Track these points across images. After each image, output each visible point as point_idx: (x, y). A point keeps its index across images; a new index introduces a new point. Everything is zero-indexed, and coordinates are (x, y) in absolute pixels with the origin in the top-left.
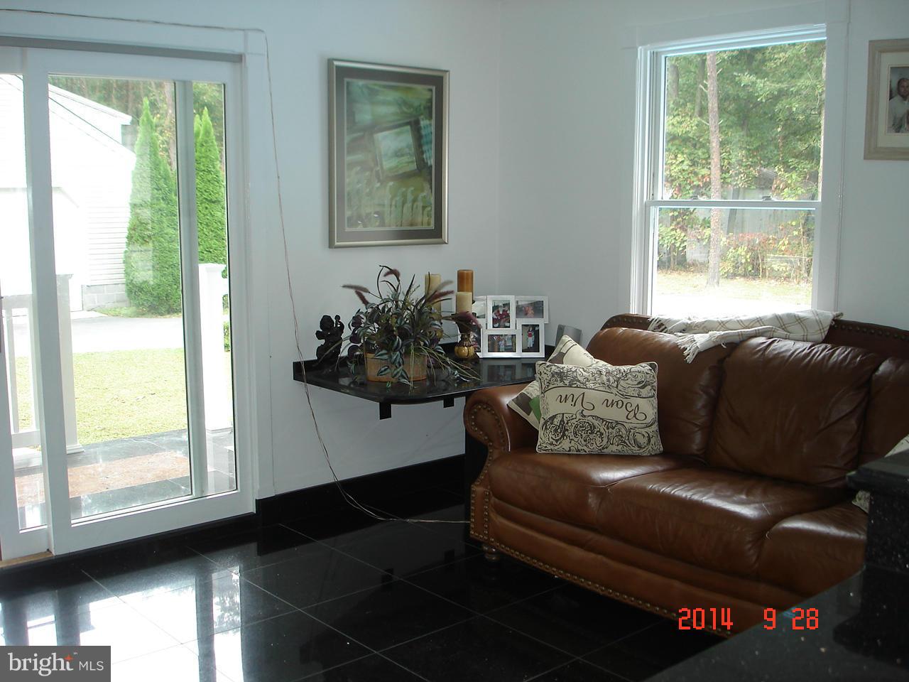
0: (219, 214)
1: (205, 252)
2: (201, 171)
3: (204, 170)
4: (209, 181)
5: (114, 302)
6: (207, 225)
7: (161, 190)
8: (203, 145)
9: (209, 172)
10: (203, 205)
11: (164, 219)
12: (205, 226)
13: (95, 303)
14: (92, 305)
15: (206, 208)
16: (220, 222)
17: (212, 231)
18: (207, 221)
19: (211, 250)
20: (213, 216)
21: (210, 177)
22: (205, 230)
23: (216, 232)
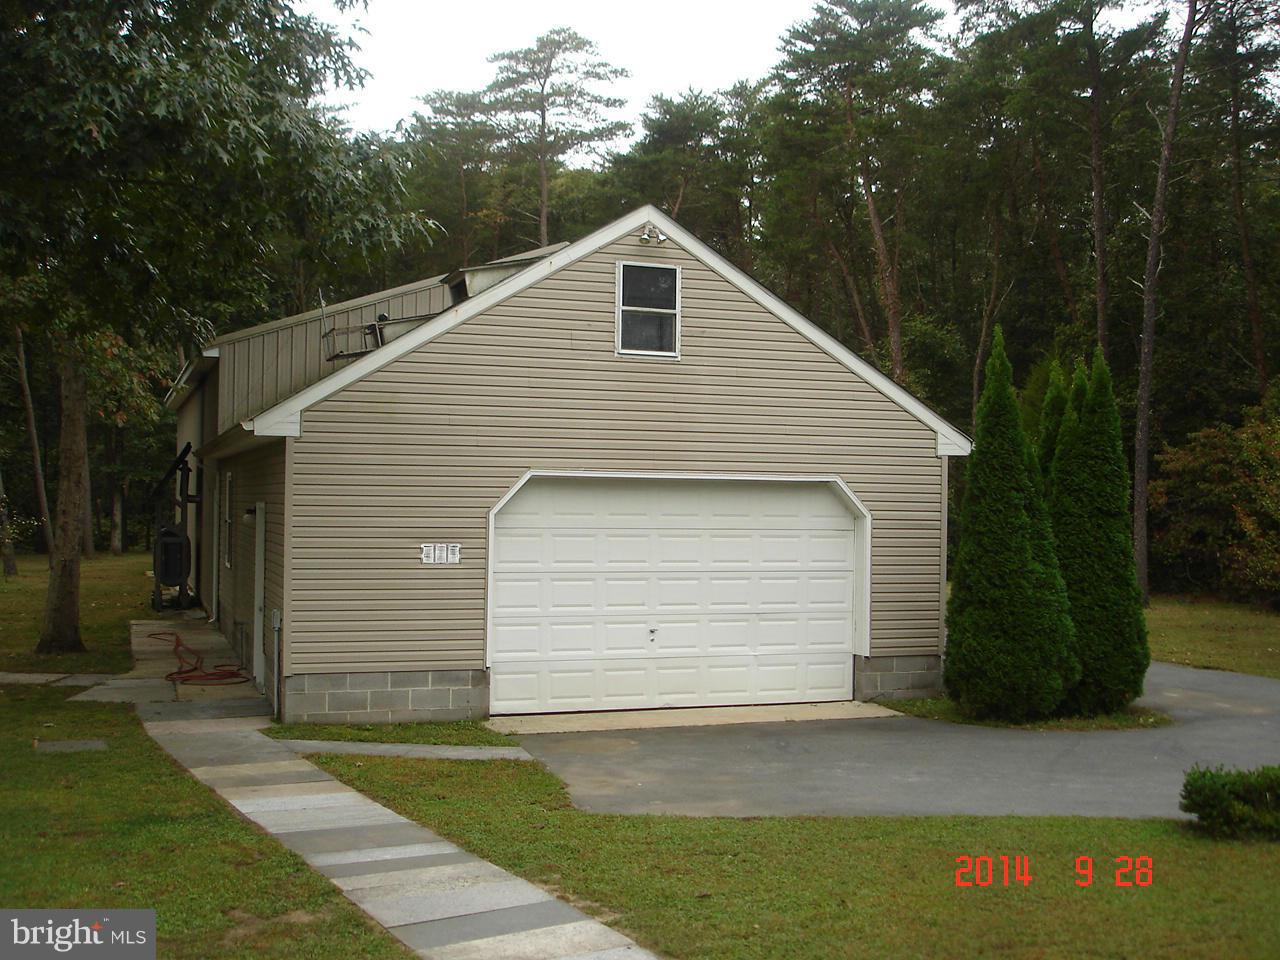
0: (1122, 536)
1: (1096, 608)
2: (1092, 459)
3: (1096, 457)
4: (1105, 476)
5: (908, 689)
6: (1100, 558)
7: (1022, 491)
8: (1095, 411)
9: (1106, 460)
10: (1093, 520)
11: (1028, 545)
12: (1096, 560)
13: (876, 687)
14: (868, 692)
15: (1100, 526)
16: (1122, 552)
17: (1109, 569)
18: (1099, 549)
19: (1107, 605)
20: (1110, 540)
21: (1107, 468)
22: (1096, 566)
23: (1115, 572)
